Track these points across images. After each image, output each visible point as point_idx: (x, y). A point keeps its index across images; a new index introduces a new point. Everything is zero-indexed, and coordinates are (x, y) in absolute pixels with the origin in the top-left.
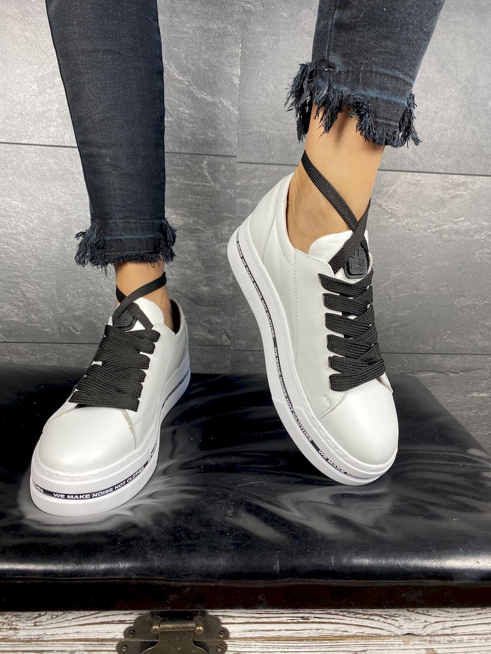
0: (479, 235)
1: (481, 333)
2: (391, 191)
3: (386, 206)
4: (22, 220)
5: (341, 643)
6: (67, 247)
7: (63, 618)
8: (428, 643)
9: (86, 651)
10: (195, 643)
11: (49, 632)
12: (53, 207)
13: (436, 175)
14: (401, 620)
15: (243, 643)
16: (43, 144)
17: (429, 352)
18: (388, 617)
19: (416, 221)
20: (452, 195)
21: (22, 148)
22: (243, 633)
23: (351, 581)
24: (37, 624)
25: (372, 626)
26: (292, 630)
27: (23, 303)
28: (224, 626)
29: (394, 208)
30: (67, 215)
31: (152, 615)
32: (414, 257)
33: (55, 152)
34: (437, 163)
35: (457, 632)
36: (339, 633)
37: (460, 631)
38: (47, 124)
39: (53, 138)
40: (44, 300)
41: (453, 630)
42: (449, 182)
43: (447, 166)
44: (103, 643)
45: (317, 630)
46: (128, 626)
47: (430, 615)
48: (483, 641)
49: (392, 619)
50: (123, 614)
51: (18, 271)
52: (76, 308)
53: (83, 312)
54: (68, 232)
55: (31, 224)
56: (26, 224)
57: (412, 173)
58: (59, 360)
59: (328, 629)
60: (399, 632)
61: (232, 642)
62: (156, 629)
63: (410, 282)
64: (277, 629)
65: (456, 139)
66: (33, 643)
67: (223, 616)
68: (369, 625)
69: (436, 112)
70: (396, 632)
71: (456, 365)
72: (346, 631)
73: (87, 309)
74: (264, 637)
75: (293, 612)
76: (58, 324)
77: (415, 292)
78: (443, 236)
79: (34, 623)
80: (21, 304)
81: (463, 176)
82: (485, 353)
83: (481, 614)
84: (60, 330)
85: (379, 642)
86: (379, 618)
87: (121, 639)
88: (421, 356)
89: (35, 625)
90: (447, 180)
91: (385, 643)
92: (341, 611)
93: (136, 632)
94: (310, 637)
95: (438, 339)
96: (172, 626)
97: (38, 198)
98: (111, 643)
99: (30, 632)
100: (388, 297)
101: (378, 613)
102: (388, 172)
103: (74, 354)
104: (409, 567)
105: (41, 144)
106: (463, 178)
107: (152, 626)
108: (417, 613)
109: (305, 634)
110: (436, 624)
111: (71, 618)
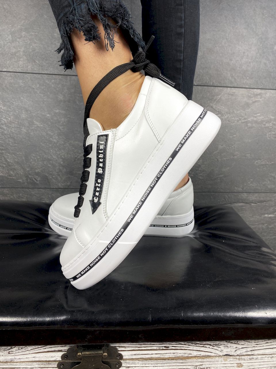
0: (269, 124)
1: (270, 180)
2: (218, 99)
3: (216, 107)
4: (4, 116)
5: (188, 360)
6: (31, 132)
7: (25, 349)
8: (238, 360)
9: (39, 367)
10: (103, 362)
11: (17, 357)
12: (22, 109)
13: (244, 89)
14: (222, 347)
15: (131, 362)
16: (15, 71)
17: (240, 192)
18: (214, 345)
19: (232, 116)
20: (253, 100)
21: (3, 74)
22: (131, 356)
23: (193, 325)
24: (10, 353)
25: (205, 351)
26: (159, 354)
27: (5, 165)
28: (120, 352)
29: (220, 108)
30: (30, 113)
31: (78, 347)
32: (231, 137)
33: (22, 76)
34: (245, 82)
35: (254, 353)
36: (186, 355)
37: (256, 352)
38: (17, 60)
39: (21, 68)
40: (18, 163)
41: (252, 353)
42: (251, 93)
43: (250, 84)
44: (49, 363)
45: (174, 353)
46: (64, 353)
47: (239, 344)
48: (270, 358)
49: (217, 347)
50: (61, 347)
51: (2, 146)
52: (36, 167)
53: (40, 170)
54: (31, 123)
55: (9, 119)
56: (6, 119)
57: (231, 88)
58: (27, 198)
59: (180, 353)
60: (221, 354)
61: (125, 361)
62: (80, 355)
63: (229, 151)
64: (150, 354)
65: (256, 68)
66: (9, 363)
67: (119, 347)
68: (204, 350)
69: (244, 53)
70: (219, 354)
71: (255, 199)
72: (191, 354)
73: (43, 168)
74: (143, 358)
75: (159, 343)
76: (26, 177)
77: (232, 157)
78: (248, 124)
79: (9, 352)
80: (5, 166)
81: (259, 90)
82: (272, 192)
83: (268, 343)
84: (27, 180)
85: (210, 360)
86: (209, 346)
87: (59, 361)
88: (235, 194)
89: (9, 353)
90: (250, 92)
91: (213, 360)
92: (188, 343)
93: (68, 356)
94: (170, 357)
95: (245, 184)
96: (89, 353)
97: (13, 103)
98: (54, 363)
99: (6, 358)
100: (216, 160)
101: (209, 344)
102: (217, 88)
103: (36, 194)
104: (226, 316)
105: (14, 71)
106: (260, 91)
107: (77, 353)
108: (231, 343)
109: (167, 356)
110: (242, 349)
111: (30, 349)
